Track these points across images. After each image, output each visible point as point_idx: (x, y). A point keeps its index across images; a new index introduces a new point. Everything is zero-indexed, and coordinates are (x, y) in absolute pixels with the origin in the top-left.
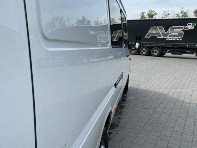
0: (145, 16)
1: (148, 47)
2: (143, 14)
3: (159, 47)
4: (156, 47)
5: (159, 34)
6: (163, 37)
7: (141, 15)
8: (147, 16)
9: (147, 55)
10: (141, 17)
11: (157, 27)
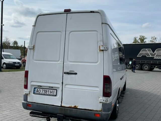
0: (137, 40)
1: (140, 63)
2: (135, 39)
3: (149, 64)
4: (146, 63)
5: (148, 54)
6: (151, 56)
7: (134, 39)
8: (139, 40)
9: (139, 70)
10: (134, 40)
11: (146, 49)
